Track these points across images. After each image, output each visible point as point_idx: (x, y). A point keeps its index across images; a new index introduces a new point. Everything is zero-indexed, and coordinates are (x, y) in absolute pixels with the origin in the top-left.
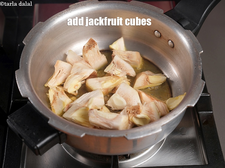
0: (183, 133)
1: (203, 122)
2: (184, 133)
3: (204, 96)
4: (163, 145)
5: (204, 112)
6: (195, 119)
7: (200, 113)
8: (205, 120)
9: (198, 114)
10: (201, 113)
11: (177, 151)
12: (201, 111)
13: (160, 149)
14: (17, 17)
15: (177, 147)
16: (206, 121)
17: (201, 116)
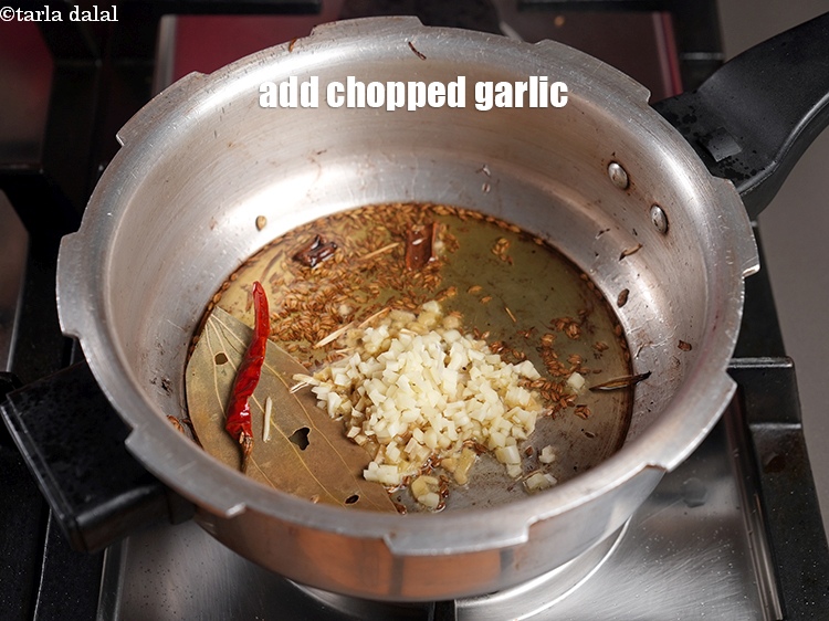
0: (693, 501)
1: (767, 462)
2: (698, 501)
3: (772, 368)
4: (620, 543)
5: (772, 426)
6: (736, 450)
7: (756, 427)
8: (774, 455)
9: (749, 434)
10: (760, 431)
11: (673, 565)
12: (758, 421)
13: (610, 557)
14: (99, 63)
15: (671, 553)
16: (775, 459)
17: (757, 442)
